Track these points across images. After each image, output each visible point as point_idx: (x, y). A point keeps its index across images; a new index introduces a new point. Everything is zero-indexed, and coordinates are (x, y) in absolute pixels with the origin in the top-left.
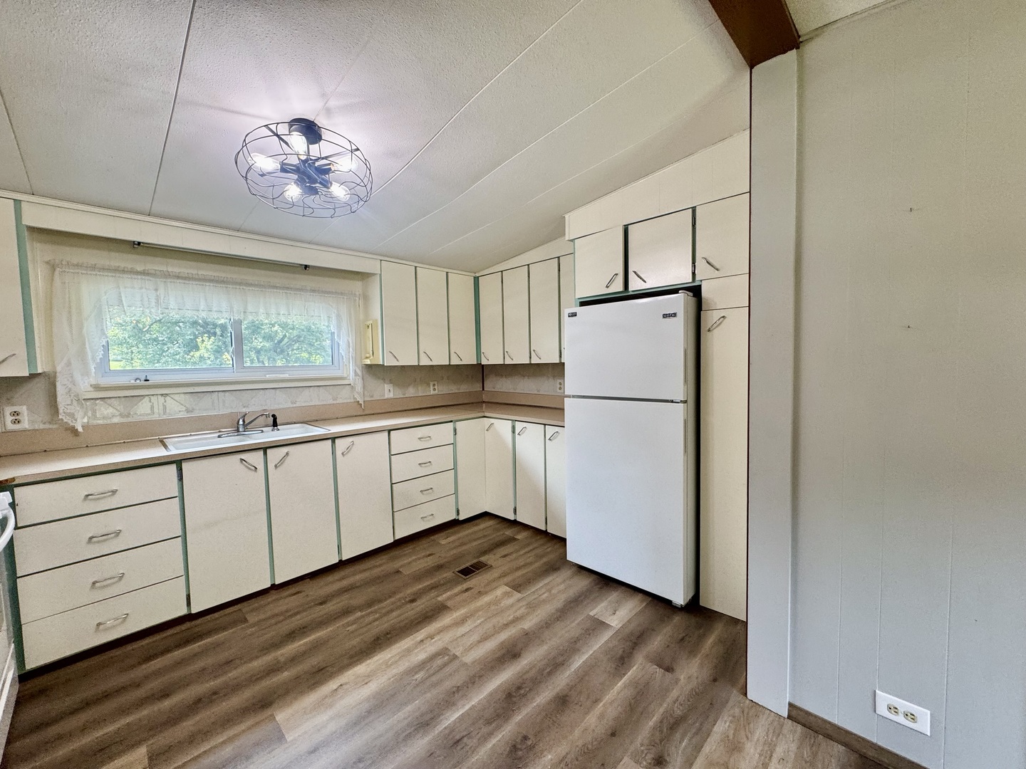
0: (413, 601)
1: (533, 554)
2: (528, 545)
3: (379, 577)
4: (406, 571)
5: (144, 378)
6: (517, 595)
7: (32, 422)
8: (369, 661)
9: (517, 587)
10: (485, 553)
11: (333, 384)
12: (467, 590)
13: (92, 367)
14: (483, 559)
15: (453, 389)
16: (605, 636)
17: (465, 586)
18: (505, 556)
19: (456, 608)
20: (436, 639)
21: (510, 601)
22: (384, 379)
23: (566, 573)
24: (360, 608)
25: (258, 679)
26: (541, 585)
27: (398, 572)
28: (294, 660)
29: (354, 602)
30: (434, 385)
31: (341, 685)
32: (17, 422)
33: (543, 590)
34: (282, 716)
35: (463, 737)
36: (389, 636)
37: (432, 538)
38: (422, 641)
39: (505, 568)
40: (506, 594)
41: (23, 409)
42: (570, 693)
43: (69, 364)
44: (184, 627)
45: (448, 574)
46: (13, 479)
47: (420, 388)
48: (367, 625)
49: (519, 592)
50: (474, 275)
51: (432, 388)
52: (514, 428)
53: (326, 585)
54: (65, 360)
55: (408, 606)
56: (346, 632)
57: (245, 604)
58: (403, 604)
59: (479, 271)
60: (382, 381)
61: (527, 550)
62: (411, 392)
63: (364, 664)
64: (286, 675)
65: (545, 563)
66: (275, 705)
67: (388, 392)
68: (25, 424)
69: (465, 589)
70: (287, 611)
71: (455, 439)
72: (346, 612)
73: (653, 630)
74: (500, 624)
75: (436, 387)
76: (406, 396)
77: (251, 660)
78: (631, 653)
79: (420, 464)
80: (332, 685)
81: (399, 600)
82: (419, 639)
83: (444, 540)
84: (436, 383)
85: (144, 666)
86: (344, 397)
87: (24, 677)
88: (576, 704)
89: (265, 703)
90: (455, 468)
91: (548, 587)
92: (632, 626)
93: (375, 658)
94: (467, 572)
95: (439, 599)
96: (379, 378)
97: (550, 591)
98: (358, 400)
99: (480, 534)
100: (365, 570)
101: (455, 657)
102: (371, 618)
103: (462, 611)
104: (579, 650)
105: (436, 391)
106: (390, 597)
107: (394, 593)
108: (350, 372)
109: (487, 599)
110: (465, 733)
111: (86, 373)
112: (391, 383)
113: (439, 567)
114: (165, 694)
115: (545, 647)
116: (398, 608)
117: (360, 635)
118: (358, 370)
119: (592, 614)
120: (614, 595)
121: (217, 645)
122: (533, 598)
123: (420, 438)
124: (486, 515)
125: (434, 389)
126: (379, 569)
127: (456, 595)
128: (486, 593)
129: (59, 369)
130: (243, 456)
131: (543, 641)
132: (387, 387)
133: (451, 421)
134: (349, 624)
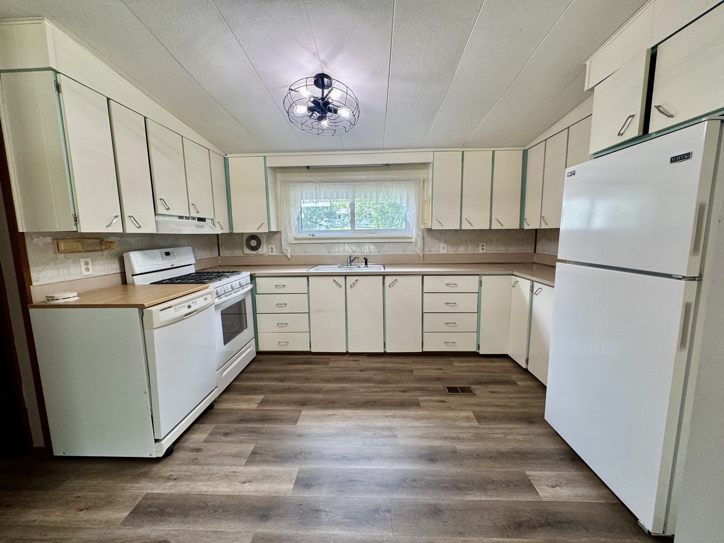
0: (404, 392)
1: (519, 401)
2: (523, 392)
3: (399, 370)
4: (415, 372)
5: (312, 235)
6: (476, 424)
7: (276, 252)
8: (354, 411)
9: (480, 418)
10: (480, 383)
11: (404, 241)
12: (443, 401)
13: (293, 229)
14: (473, 387)
15: (502, 250)
16: (523, 497)
17: (442, 398)
18: (493, 392)
19: (424, 409)
20: (396, 420)
21: (464, 424)
22: (440, 240)
23: (537, 429)
24: (375, 382)
25: (310, 392)
26: (503, 426)
27: (412, 371)
28: (328, 391)
29: (375, 377)
30: (483, 246)
31: (334, 415)
32: (272, 252)
33: (501, 431)
34: (305, 412)
35: (358, 481)
36: (374, 404)
37: (452, 359)
38: (387, 416)
39: (484, 400)
40: (468, 419)
41: (274, 247)
42: (447, 512)
43: (286, 227)
44: (308, 356)
45: (439, 386)
46: (255, 274)
47: (469, 248)
48: (372, 392)
49: (478, 422)
50: (523, 148)
51: (480, 248)
52: (532, 287)
53: (371, 362)
54: (285, 225)
55: (399, 393)
56: (358, 390)
57: (334, 356)
58: (397, 391)
59: (527, 144)
60: (439, 241)
61: (518, 395)
62: (462, 250)
63: (351, 411)
64: (320, 396)
65: (524, 413)
66: (306, 407)
67: (442, 249)
68: (274, 253)
69: (441, 400)
70: (345, 367)
71: (480, 289)
72: (367, 380)
73: (587, 529)
74: (442, 435)
75: (485, 247)
76: (458, 253)
77: (316, 382)
78: (535, 527)
79: (446, 303)
80: (331, 412)
81: (397, 387)
82: (387, 414)
83: (457, 363)
84: (485, 244)
85: (287, 366)
86: (410, 251)
87: (259, 353)
88: (443, 522)
89: (304, 404)
90: (478, 312)
91: (508, 431)
92: (562, 509)
93: (358, 411)
94: (452, 390)
95: (419, 398)
96: (436, 239)
97: (506, 434)
98: (418, 253)
99: (487, 370)
100: (395, 363)
101: (396, 436)
102: (375, 390)
103: (425, 413)
104: (485, 490)
105: (485, 251)
106: (394, 383)
107: (398, 382)
108: (414, 234)
109: (450, 414)
110: (361, 479)
111: (291, 232)
112: (445, 242)
113: (438, 379)
114: (282, 380)
115: (459, 470)
116: (392, 391)
117: (363, 396)
118: (419, 233)
119: (528, 473)
120: (571, 473)
121: (311, 370)
122: (486, 432)
123: (447, 284)
124: (506, 357)
125: (483, 249)
126: (404, 365)
127: (431, 401)
128: (453, 410)
129: (282, 230)
130: (336, 278)
131: (462, 465)
132: (442, 245)
133: (478, 275)
134: (363, 387)
